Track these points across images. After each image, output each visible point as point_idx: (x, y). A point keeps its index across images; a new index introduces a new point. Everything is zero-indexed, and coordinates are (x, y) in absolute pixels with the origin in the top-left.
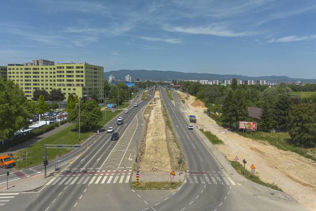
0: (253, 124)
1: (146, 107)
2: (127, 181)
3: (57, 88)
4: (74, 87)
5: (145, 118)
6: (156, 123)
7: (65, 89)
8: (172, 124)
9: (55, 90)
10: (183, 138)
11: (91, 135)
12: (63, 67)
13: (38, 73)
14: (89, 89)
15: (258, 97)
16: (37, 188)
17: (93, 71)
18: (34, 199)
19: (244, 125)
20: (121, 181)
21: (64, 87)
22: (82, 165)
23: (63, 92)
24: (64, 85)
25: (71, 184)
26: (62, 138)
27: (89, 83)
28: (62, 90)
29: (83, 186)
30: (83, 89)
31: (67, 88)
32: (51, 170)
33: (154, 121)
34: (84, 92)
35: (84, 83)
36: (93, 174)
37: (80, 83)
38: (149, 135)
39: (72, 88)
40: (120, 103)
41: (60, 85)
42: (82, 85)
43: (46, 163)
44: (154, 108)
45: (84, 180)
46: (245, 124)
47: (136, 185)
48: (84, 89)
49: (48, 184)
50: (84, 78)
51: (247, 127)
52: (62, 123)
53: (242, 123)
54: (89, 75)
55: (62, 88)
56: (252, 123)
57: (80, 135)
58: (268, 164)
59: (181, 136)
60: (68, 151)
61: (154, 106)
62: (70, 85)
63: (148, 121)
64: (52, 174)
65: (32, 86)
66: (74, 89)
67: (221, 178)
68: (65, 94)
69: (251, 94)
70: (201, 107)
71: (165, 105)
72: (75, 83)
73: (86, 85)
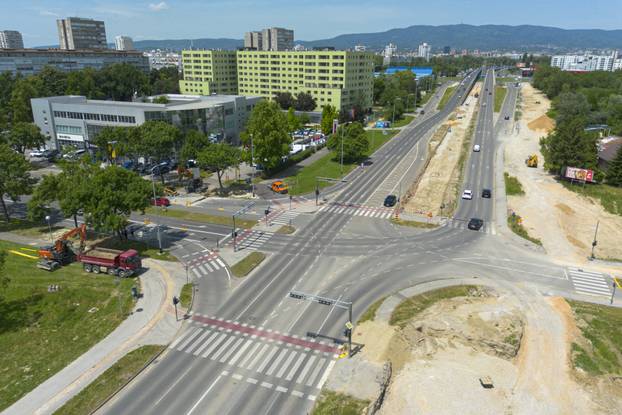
0: (588, 173)
1: (439, 126)
2: (388, 217)
3: (305, 90)
4: (330, 90)
5: (430, 148)
6: (445, 157)
7: (316, 92)
8: (467, 162)
9: (302, 93)
11: (355, 168)
12: (314, 57)
13: (278, 63)
14: (352, 92)
16: (312, 212)
17: (359, 61)
18: (312, 219)
19: (573, 173)
20: (382, 216)
21: (316, 89)
22: (347, 200)
23: (314, 96)
24: (315, 85)
25: (339, 213)
26: (322, 168)
27: (351, 82)
28: (312, 93)
29: (348, 217)
31: (319, 90)
32: (320, 201)
33: (443, 154)
34: (345, 97)
35: (343, 83)
36: (357, 208)
37: (339, 82)
38: (426, 174)
39: (326, 90)
40: (397, 118)
41: (309, 85)
42: (341, 86)
43: (317, 193)
44: (452, 128)
45: (350, 211)
46: (575, 172)
47: (396, 221)
48: (343, 93)
49: (319, 211)
50: (343, 76)
51: (578, 176)
52: (319, 148)
53: (572, 169)
54: (351, 68)
55: (312, 90)
56: (586, 171)
57: (342, 166)
60: (331, 185)
61: (455, 124)
62: (323, 86)
63: (434, 153)
64: (322, 204)
65: (271, 90)
66: (330, 93)
68: (316, 99)
71: (476, 123)
72: (331, 82)
73: (347, 85)
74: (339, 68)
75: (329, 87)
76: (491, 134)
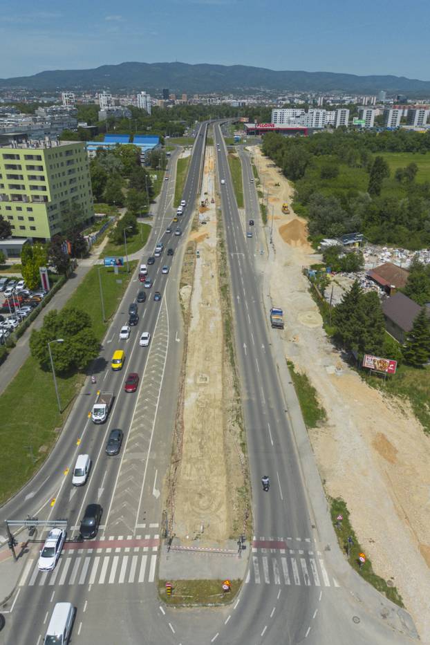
0: (390, 363)
1: (185, 247)
2: (153, 574)
4: (30, 205)
7: (9, 208)
8: (235, 338)
10: (254, 399)
14: (63, 203)
15: (423, 216)
16: (7, 599)
17: (65, 159)
19: (372, 362)
20: (141, 572)
21: (8, 204)
23: (6, 214)
24: (5, 198)
25: (60, 584)
27: (59, 190)
28: (3, 210)
30: (48, 208)
31: (14, 205)
33: (201, 315)
34: (54, 212)
35: (47, 193)
36: (95, 546)
37: (40, 193)
39: (24, 205)
42: (46, 198)
46: (374, 361)
48: (50, 208)
49: (22, 582)
50: (46, 183)
51: (377, 367)
53: (370, 358)
54: (55, 172)
55: (3, 205)
56: (388, 361)
58: (395, 508)
59: (249, 394)
61: (202, 238)
62: (19, 198)
66: (30, 209)
67: (309, 564)
68: (11, 218)
69: (408, 211)
70: (299, 242)
71: (225, 235)
72: (29, 193)
73: (54, 197)
74: (37, 173)
75: (27, 201)
76: (247, 257)
